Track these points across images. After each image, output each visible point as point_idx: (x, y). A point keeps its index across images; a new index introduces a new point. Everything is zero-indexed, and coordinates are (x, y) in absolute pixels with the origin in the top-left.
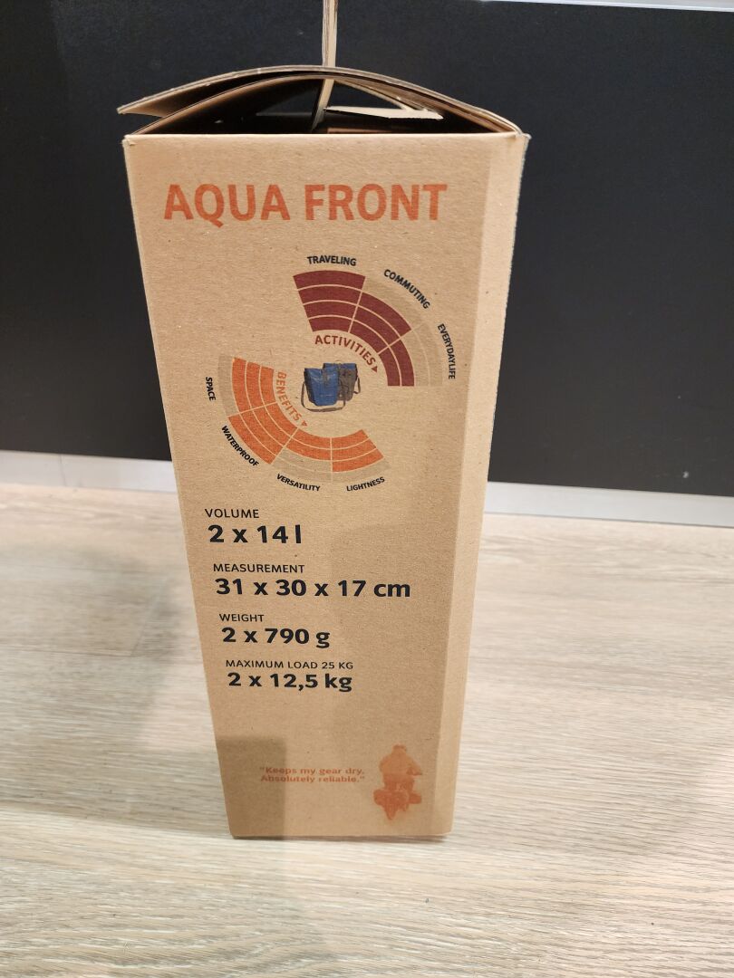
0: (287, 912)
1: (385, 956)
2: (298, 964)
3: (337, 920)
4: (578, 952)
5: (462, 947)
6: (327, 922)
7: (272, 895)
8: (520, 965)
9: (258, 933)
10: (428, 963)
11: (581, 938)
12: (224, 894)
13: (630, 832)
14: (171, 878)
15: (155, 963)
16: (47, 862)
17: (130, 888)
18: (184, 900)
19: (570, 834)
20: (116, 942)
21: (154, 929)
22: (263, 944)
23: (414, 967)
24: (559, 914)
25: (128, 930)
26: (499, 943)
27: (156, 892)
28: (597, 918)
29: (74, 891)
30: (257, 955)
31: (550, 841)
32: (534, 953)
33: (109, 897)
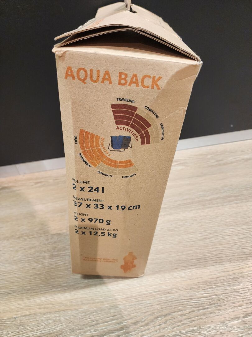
0: (149, 305)
1: (184, 310)
2: (158, 320)
3: (165, 303)
4: (241, 292)
5: (206, 301)
6: (162, 304)
7: (142, 300)
8: (225, 301)
9: (142, 314)
10: (198, 309)
11: (240, 288)
12: (127, 304)
13: (245, 250)
14: (108, 304)
15: (113, 333)
16: (65, 310)
17: (96, 311)
18: (115, 310)
19: (228, 255)
20: (98, 330)
21: (109, 322)
22: (145, 317)
23: (194, 311)
24: (232, 282)
25: (100, 325)
26: (217, 296)
27: (105, 310)
28: (243, 280)
29: (78, 317)
30: (144, 321)
31: (222, 260)
32: (228, 296)
33: (90, 316)
